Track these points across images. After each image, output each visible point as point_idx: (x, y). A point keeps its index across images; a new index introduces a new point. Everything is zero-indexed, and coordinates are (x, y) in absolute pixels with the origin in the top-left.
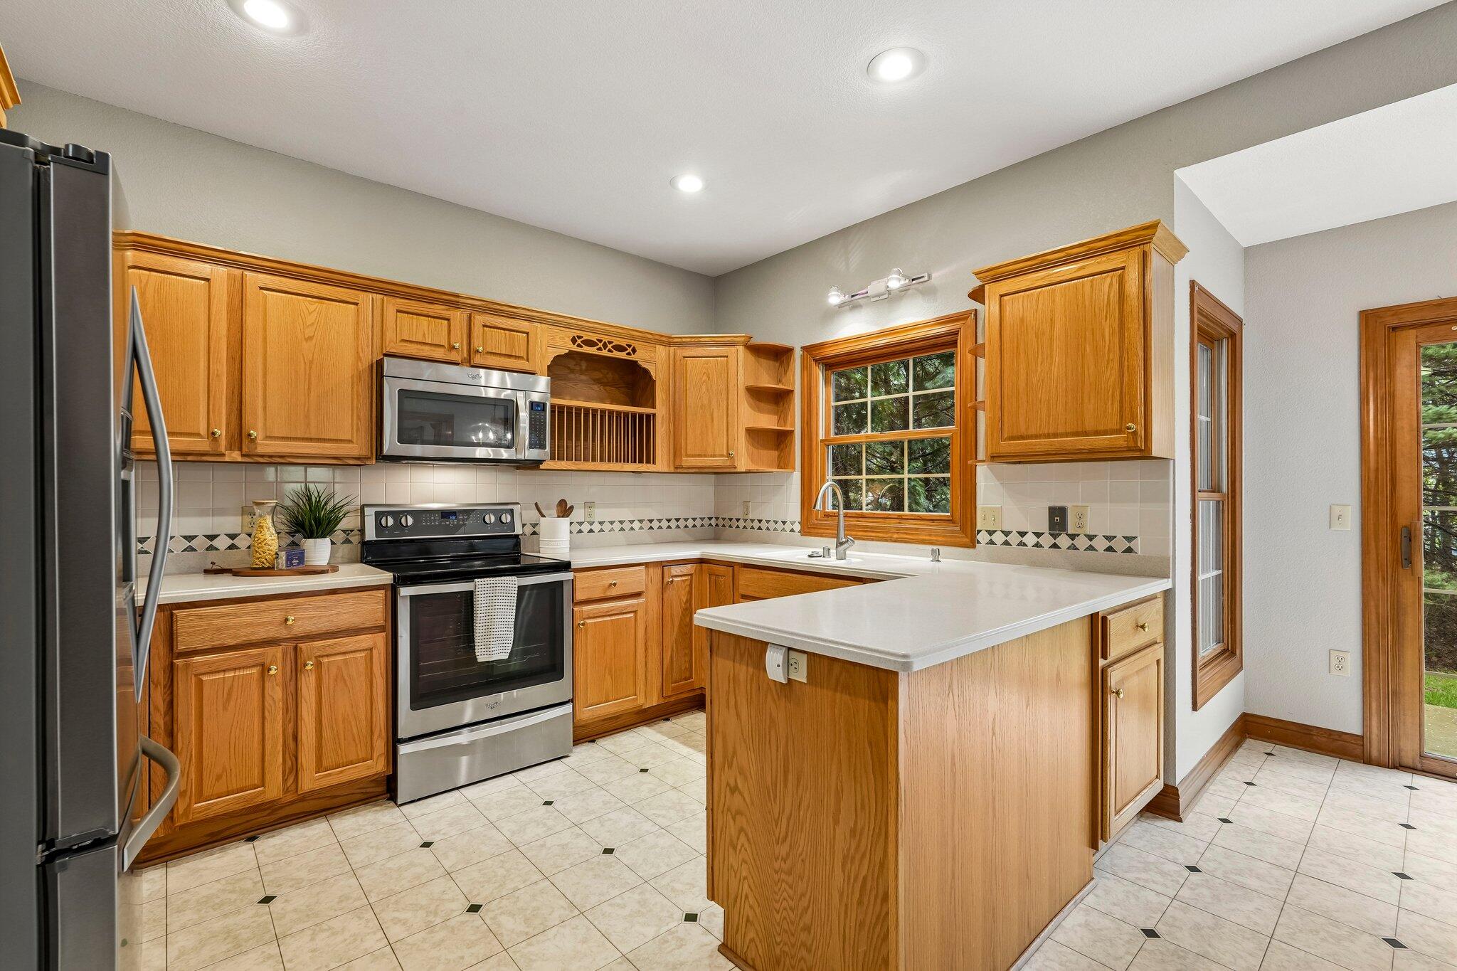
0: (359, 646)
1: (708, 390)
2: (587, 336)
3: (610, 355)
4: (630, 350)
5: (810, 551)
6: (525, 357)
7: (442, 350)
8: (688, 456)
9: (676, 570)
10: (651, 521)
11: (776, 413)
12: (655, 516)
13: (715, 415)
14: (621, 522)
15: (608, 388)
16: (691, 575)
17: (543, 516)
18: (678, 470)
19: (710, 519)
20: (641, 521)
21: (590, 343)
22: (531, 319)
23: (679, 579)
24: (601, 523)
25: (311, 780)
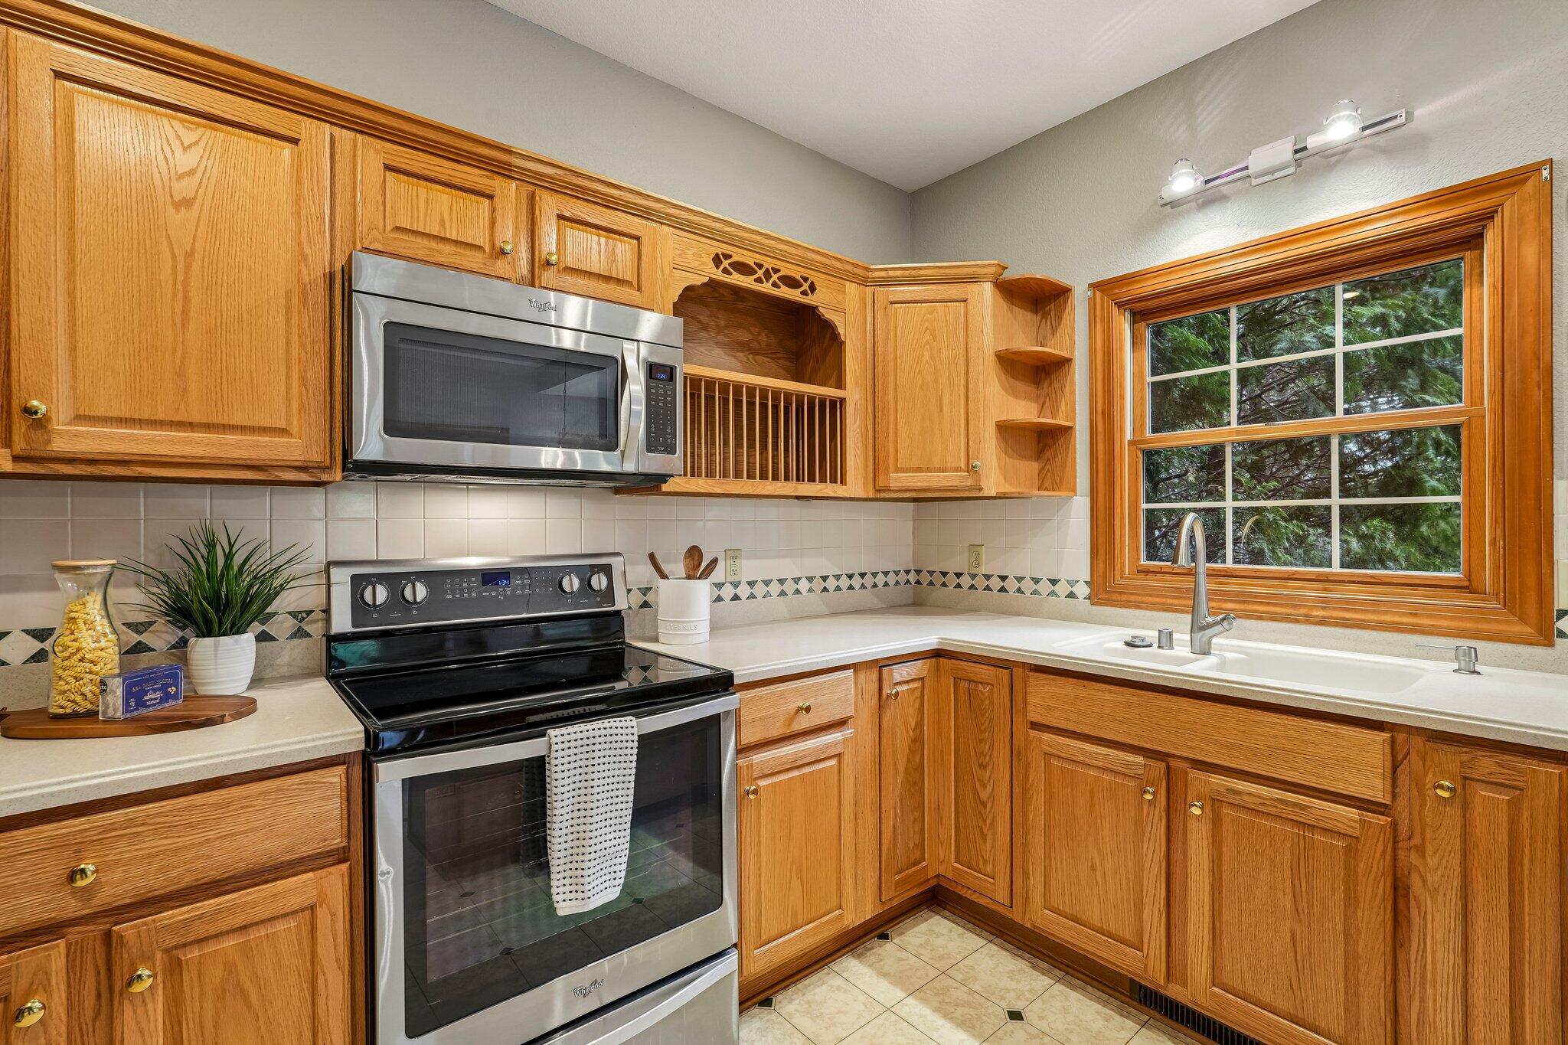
0: (289, 904)
1: (932, 357)
2: (738, 255)
3: (775, 292)
4: (806, 286)
5: (1128, 633)
6: (635, 283)
7: (479, 255)
8: (897, 470)
9: (900, 672)
10: (825, 578)
11: (1036, 399)
12: (831, 571)
13: (946, 401)
14: (781, 581)
15: (759, 358)
16: (922, 679)
17: (663, 576)
18: (881, 496)
19: (907, 572)
20: (810, 579)
21: (743, 268)
22: (645, 214)
23: (904, 687)
24: (751, 584)
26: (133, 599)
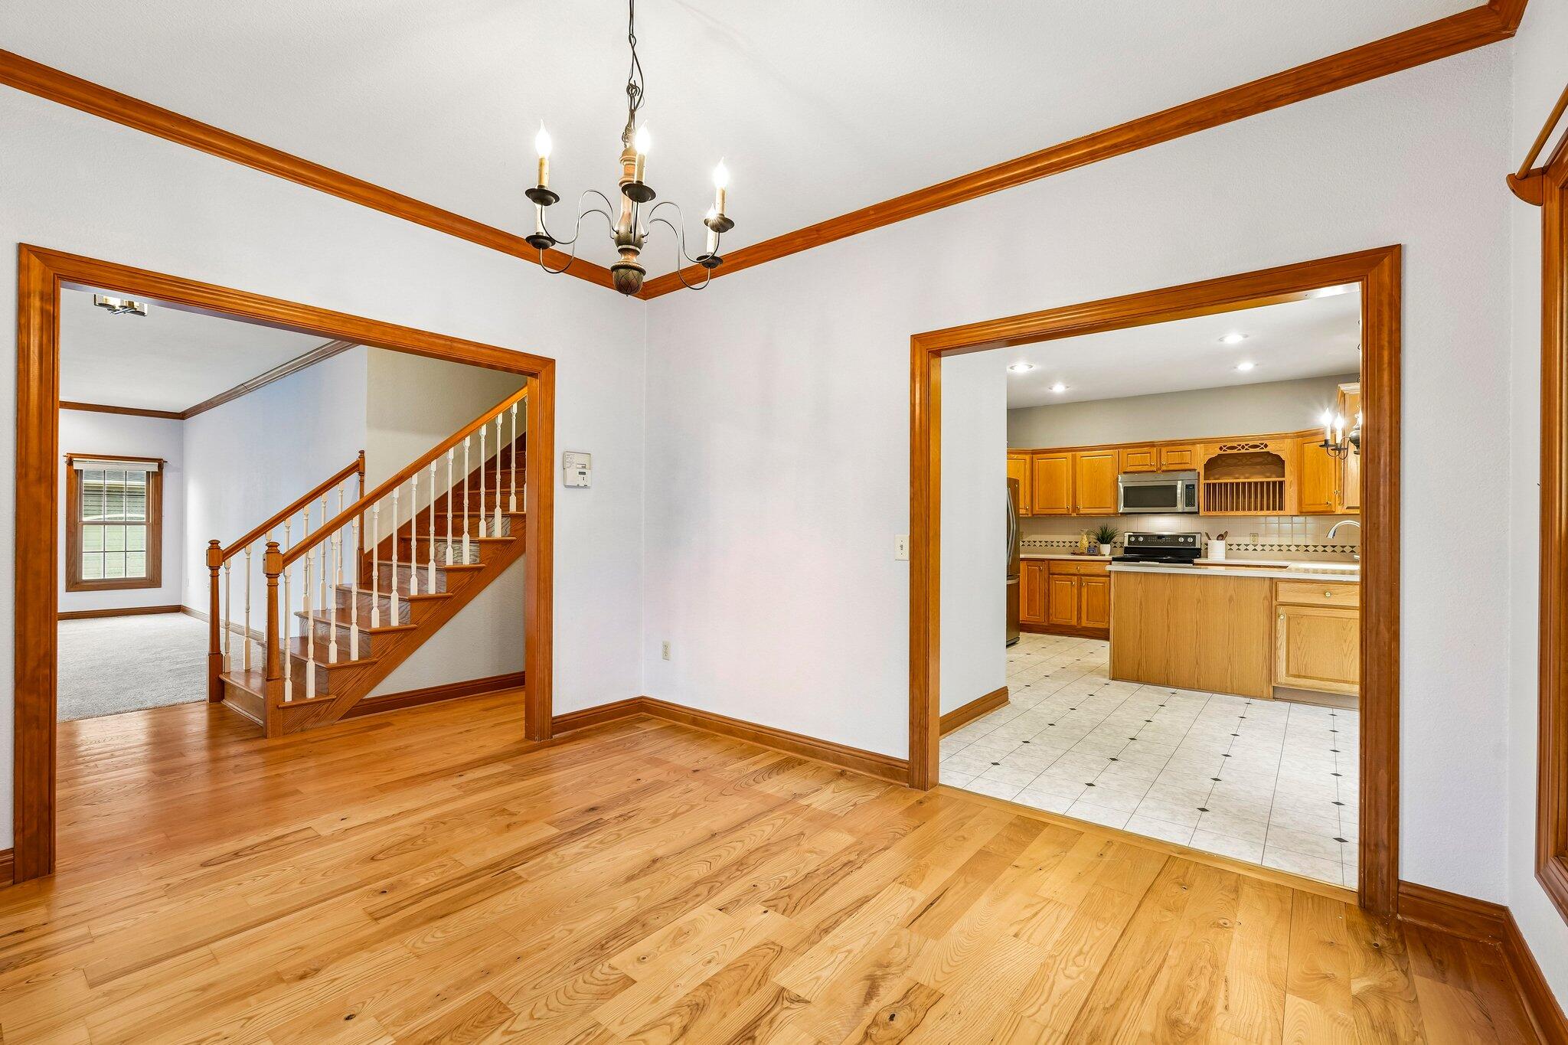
0: (1101, 581)
1: (1317, 463)
2: (1229, 445)
3: (1248, 451)
4: (1262, 446)
6: (1189, 462)
7: (1147, 466)
8: (1310, 504)
10: (1307, 546)
13: (1321, 478)
17: (1210, 539)
18: (1302, 513)
21: (1232, 448)
24: (1263, 545)
25: (1084, 623)
26: (1093, 538)
